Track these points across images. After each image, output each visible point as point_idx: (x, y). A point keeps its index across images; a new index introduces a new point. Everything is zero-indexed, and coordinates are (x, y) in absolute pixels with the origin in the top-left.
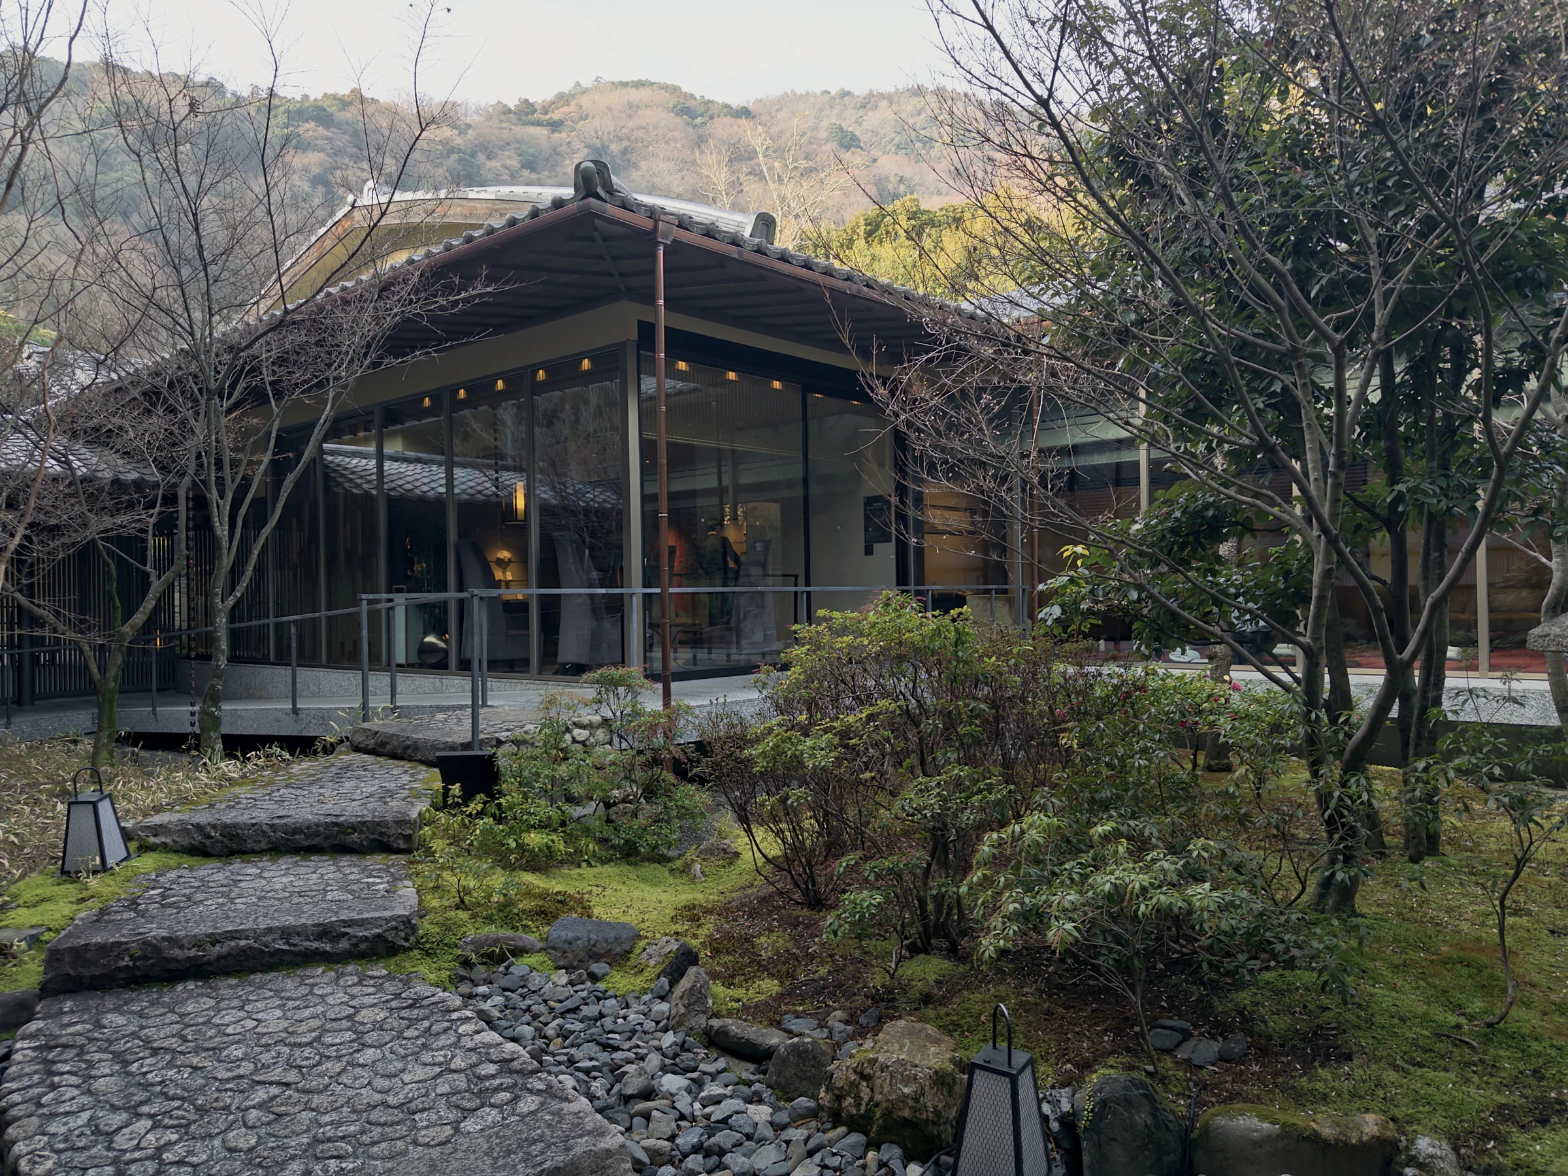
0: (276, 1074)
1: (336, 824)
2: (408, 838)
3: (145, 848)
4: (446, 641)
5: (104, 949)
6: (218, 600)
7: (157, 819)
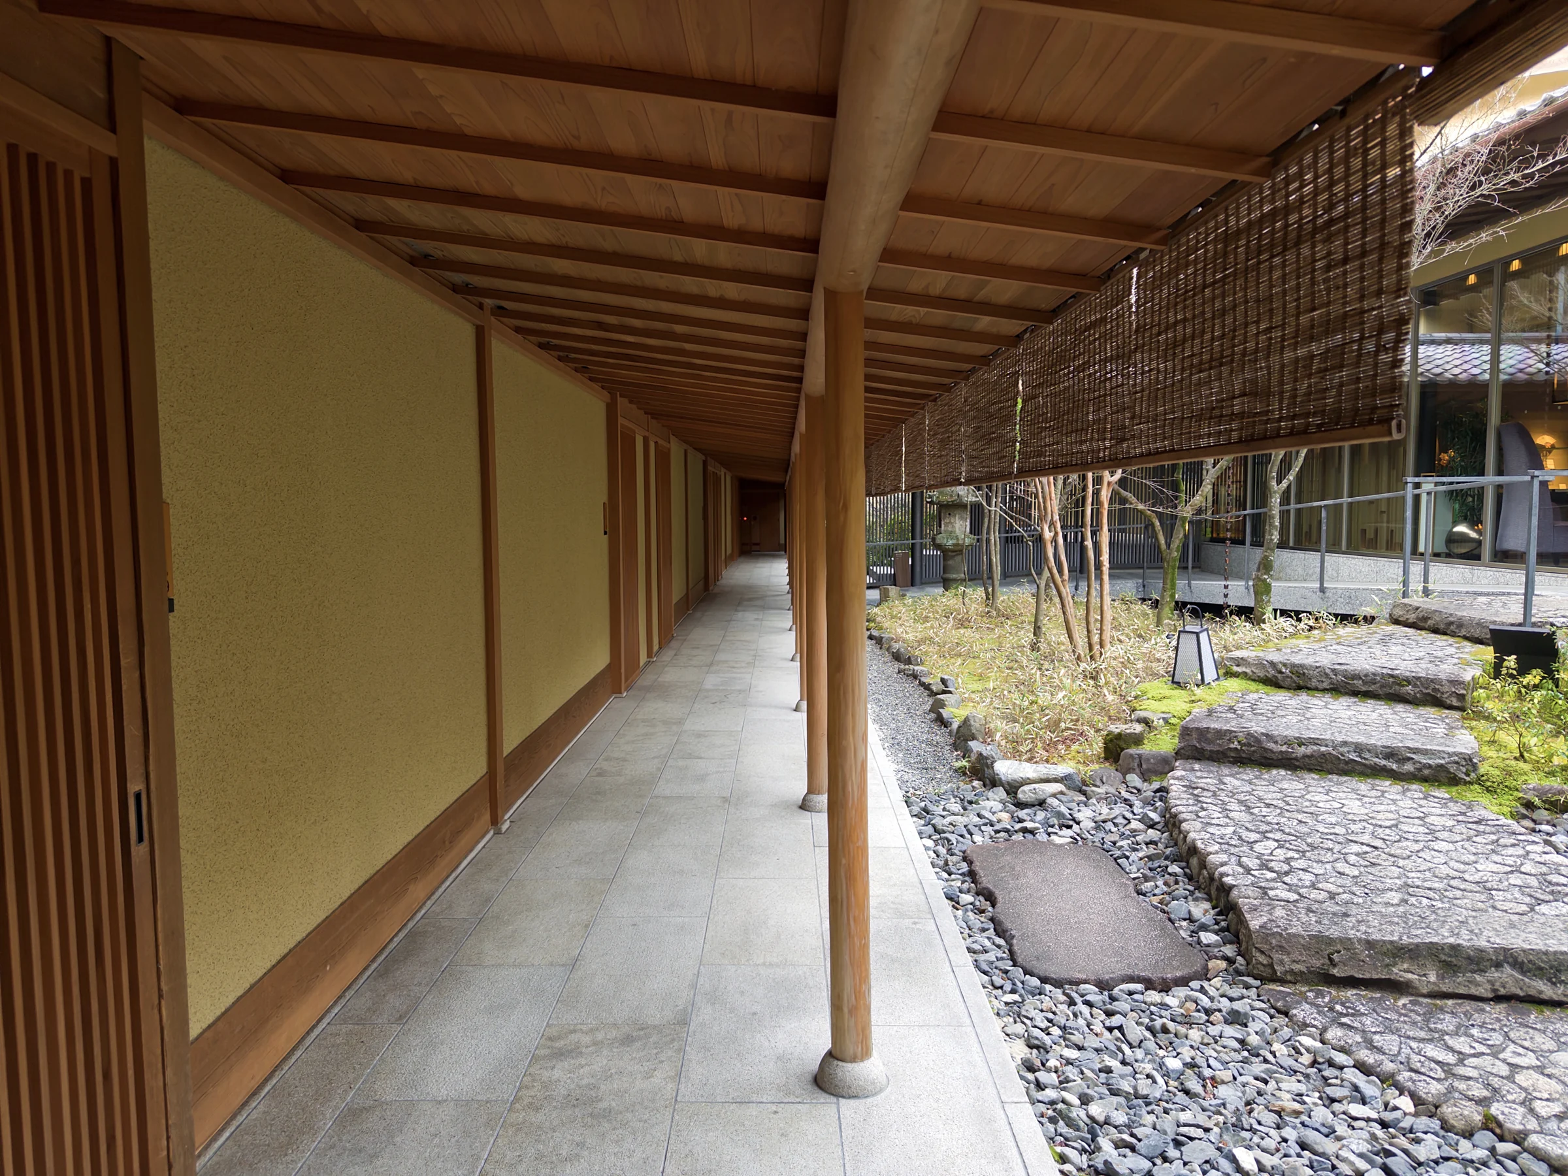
0: (1366, 838)
1: (1392, 676)
2: (1462, 697)
3: (1229, 674)
4: (1480, 532)
5: (1220, 734)
6: (1274, 483)
7: (1238, 654)
